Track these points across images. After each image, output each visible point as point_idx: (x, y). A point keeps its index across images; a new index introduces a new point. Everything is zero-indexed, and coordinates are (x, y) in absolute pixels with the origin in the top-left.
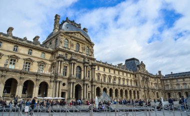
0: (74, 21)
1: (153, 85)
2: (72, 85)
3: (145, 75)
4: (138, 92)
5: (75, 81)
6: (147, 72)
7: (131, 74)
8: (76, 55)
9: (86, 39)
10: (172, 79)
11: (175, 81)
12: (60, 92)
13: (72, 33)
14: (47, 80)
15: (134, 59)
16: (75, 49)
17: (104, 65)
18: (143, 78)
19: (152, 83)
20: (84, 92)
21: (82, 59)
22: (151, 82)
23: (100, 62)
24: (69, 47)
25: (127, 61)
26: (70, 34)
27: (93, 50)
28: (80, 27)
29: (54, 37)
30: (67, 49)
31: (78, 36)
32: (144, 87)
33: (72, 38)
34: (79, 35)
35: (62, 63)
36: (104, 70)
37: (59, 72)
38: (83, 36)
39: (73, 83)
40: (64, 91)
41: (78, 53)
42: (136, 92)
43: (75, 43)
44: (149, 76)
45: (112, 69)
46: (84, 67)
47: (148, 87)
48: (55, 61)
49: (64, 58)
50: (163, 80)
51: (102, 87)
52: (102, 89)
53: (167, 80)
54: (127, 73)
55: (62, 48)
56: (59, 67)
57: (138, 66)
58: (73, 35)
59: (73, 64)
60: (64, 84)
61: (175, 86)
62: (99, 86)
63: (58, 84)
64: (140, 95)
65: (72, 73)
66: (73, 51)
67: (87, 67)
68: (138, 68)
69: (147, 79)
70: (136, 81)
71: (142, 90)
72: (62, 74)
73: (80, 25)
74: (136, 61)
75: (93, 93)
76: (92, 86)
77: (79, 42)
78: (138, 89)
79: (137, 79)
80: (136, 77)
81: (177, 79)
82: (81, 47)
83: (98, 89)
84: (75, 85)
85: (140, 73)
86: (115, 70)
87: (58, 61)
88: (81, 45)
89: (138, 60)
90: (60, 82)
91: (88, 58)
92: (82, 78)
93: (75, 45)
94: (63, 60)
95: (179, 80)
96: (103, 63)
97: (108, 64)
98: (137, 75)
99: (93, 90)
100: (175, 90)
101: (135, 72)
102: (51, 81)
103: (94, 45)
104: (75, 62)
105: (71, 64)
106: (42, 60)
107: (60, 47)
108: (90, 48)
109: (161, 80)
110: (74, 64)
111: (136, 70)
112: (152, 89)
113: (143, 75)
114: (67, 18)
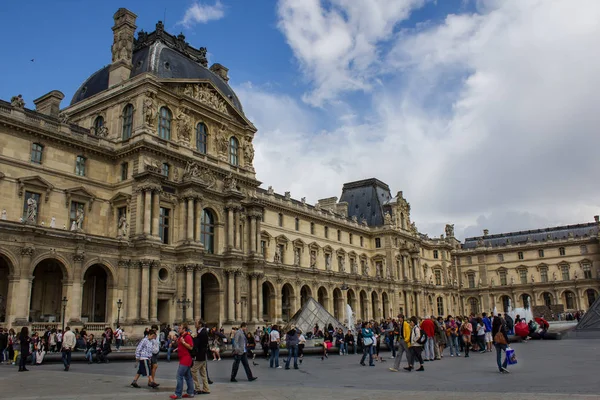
1: (430, 273)
2: (190, 276)
3: (408, 238)
4: (384, 295)
5: (201, 263)
6: (413, 229)
7: (363, 234)
8: (202, 167)
9: (229, 107)
10: (487, 253)
11: (495, 259)
12: (155, 301)
13: (184, 85)
14: (108, 258)
16: (192, 144)
17: (281, 203)
18: (401, 250)
19: (425, 268)
20: (227, 298)
21: (220, 183)
22: (423, 262)
24: (175, 140)
25: (349, 188)
26: (176, 90)
28: (204, 62)
30: (169, 147)
31: (203, 97)
32: (405, 279)
33: (184, 105)
34: (207, 93)
35: (157, 197)
36: (281, 224)
37: (147, 229)
38: (221, 98)
39: (195, 269)
40: (163, 297)
41: (205, 160)
42: (380, 297)
43: (192, 123)
44: (419, 242)
45: (307, 217)
46: (227, 211)
47: (415, 280)
48: (127, 190)
49: (161, 180)
50: (459, 256)
51: (278, 280)
52: (277, 290)
53: (469, 256)
54: (352, 231)
55: (155, 143)
56: (148, 213)
57: (389, 208)
58: (186, 92)
59: (191, 203)
60: (163, 274)
61: (494, 274)
62: (270, 277)
63: (145, 273)
64: (390, 306)
65: (191, 235)
66: (190, 155)
67: (235, 210)
68: (387, 216)
69: (413, 253)
70: (378, 261)
71: (398, 290)
72: (156, 238)
74: (380, 191)
75: (254, 302)
76: (250, 278)
77: (205, 119)
78: (385, 288)
79: (383, 253)
80: (378, 244)
81: (500, 253)
82: (211, 138)
83: (267, 289)
84: (199, 276)
85: (395, 234)
86: (313, 221)
87: (144, 192)
88: (211, 129)
89: (385, 188)
90: (152, 265)
91: (238, 179)
92: (220, 250)
93: (193, 132)
94: (158, 186)
95: (507, 257)
96: (277, 196)
97: (294, 201)
98: (383, 241)
99: (254, 293)
100: (491, 289)
101: (377, 230)
102: (120, 263)
103: (254, 131)
104: (200, 195)
105: (186, 200)
107: (149, 139)
108: (242, 141)
109: (453, 255)
110: (196, 200)
111: (381, 222)
112: (427, 288)
113: (402, 241)
114: (160, 25)
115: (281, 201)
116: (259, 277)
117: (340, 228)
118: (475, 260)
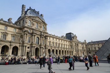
0: (34, 10)
1: (81, 48)
3: (77, 42)
4: (72, 52)
6: (78, 40)
7: (68, 42)
9: (42, 21)
11: (93, 45)
13: (33, 17)
14: (18, 45)
15: (70, 33)
16: (35, 26)
17: (53, 36)
18: (75, 44)
19: (80, 47)
21: (40, 33)
22: (80, 46)
23: (51, 35)
24: (32, 26)
25: (67, 34)
27: (46, 28)
28: (39, 14)
29: (22, 19)
30: (30, 27)
31: (37, 19)
33: (33, 20)
35: (27, 35)
36: (53, 40)
37: (25, 40)
39: (34, 47)
40: (28, 51)
41: (37, 29)
43: (35, 23)
46: (41, 37)
47: (78, 49)
48: (23, 34)
49: (28, 32)
50: (87, 45)
51: (51, 49)
52: (51, 50)
53: (89, 45)
55: (27, 26)
56: (25, 38)
57: (73, 37)
58: (34, 18)
59: (34, 36)
60: (28, 48)
61: (93, 48)
63: (24, 47)
66: (34, 28)
67: (42, 37)
68: (73, 38)
69: (78, 44)
71: (75, 50)
72: (27, 42)
73: (38, 12)
75: (46, 52)
76: (45, 48)
78: (72, 50)
79: (72, 44)
80: (71, 43)
81: (94, 45)
82: (39, 26)
83: (49, 50)
85: (74, 41)
86: (59, 39)
87: (25, 34)
88: (39, 24)
89: (73, 34)
90: (26, 46)
91: (44, 32)
92: (40, 44)
94: (27, 33)
95: (96, 45)
96: (52, 35)
97: (56, 36)
100: (93, 51)
101: (71, 41)
102: (20, 46)
103: (47, 25)
104: (35, 35)
106: (14, 33)
108: (45, 26)
110: (35, 36)
112: (80, 50)
114: (30, 8)
116: (47, 48)
117: (64, 40)
118: (90, 46)
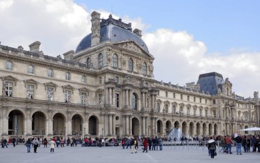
1: (242, 115)
2: (128, 119)
3: (230, 99)
4: (215, 125)
5: (131, 114)
7: (206, 98)
8: (132, 77)
9: (142, 50)
12: (114, 128)
13: (123, 44)
14: (97, 113)
15: (213, 74)
16: (127, 67)
18: (226, 105)
19: (239, 112)
20: (142, 127)
21: (139, 82)
22: (238, 110)
24: (120, 67)
25: (201, 76)
26: (119, 46)
27: (152, 68)
28: (130, 30)
29: (95, 50)
30: (118, 70)
31: (131, 48)
32: (227, 118)
33: (123, 52)
34: (132, 45)
35: (114, 90)
36: (167, 95)
37: (111, 102)
38: (138, 47)
39: (130, 116)
40: (117, 126)
41: (133, 74)
42: (213, 126)
43: (127, 59)
44: (236, 101)
45: (178, 92)
47: (233, 118)
48: (102, 88)
49: (115, 84)
51: (164, 119)
54: (201, 97)
55: (112, 69)
56: (111, 96)
57: (220, 86)
58: (124, 47)
59: (127, 92)
60: (117, 118)
62: (161, 118)
64: (218, 130)
65: (128, 104)
66: (126, 72)
67: (145, 93)
68: (219, 90)
69: (233, 106)
70: (214, 110)
71: (223, 123)
72: (114, 105)
73: (129, 25)
74: (217, 78)
75: (154, 128)
76: (152, 119)
77: (132, 56)
78: (216, 122)
79: (216, 106)
80: (214, 102)
82: (135, 64)
84: (131, 119)
85: (222, 98)
86: (182, 94)
87: (109, 88)
88: (135, 60)
89: (220, 76)
90: (113, 115)
91: (147, 80)
92: (139, 109)
93: (127, 63)
96: (165, 84)
97: (173, 86)
98: (216, 101)
99: (154, 124)
101: (214, 96)
102: (101, 115)
103: (153, 59)
104: (131, 88)
105: (125, 90)
106: (84, 87)
107: (109, 68)
108: (148, 64)
109: (255, 107)
110: (129, 90)
111: (216, 93)
112: (239, 122)
113: (227, 101)
115: (167, 87)
116: (156, 118)
117: (195, 96)
